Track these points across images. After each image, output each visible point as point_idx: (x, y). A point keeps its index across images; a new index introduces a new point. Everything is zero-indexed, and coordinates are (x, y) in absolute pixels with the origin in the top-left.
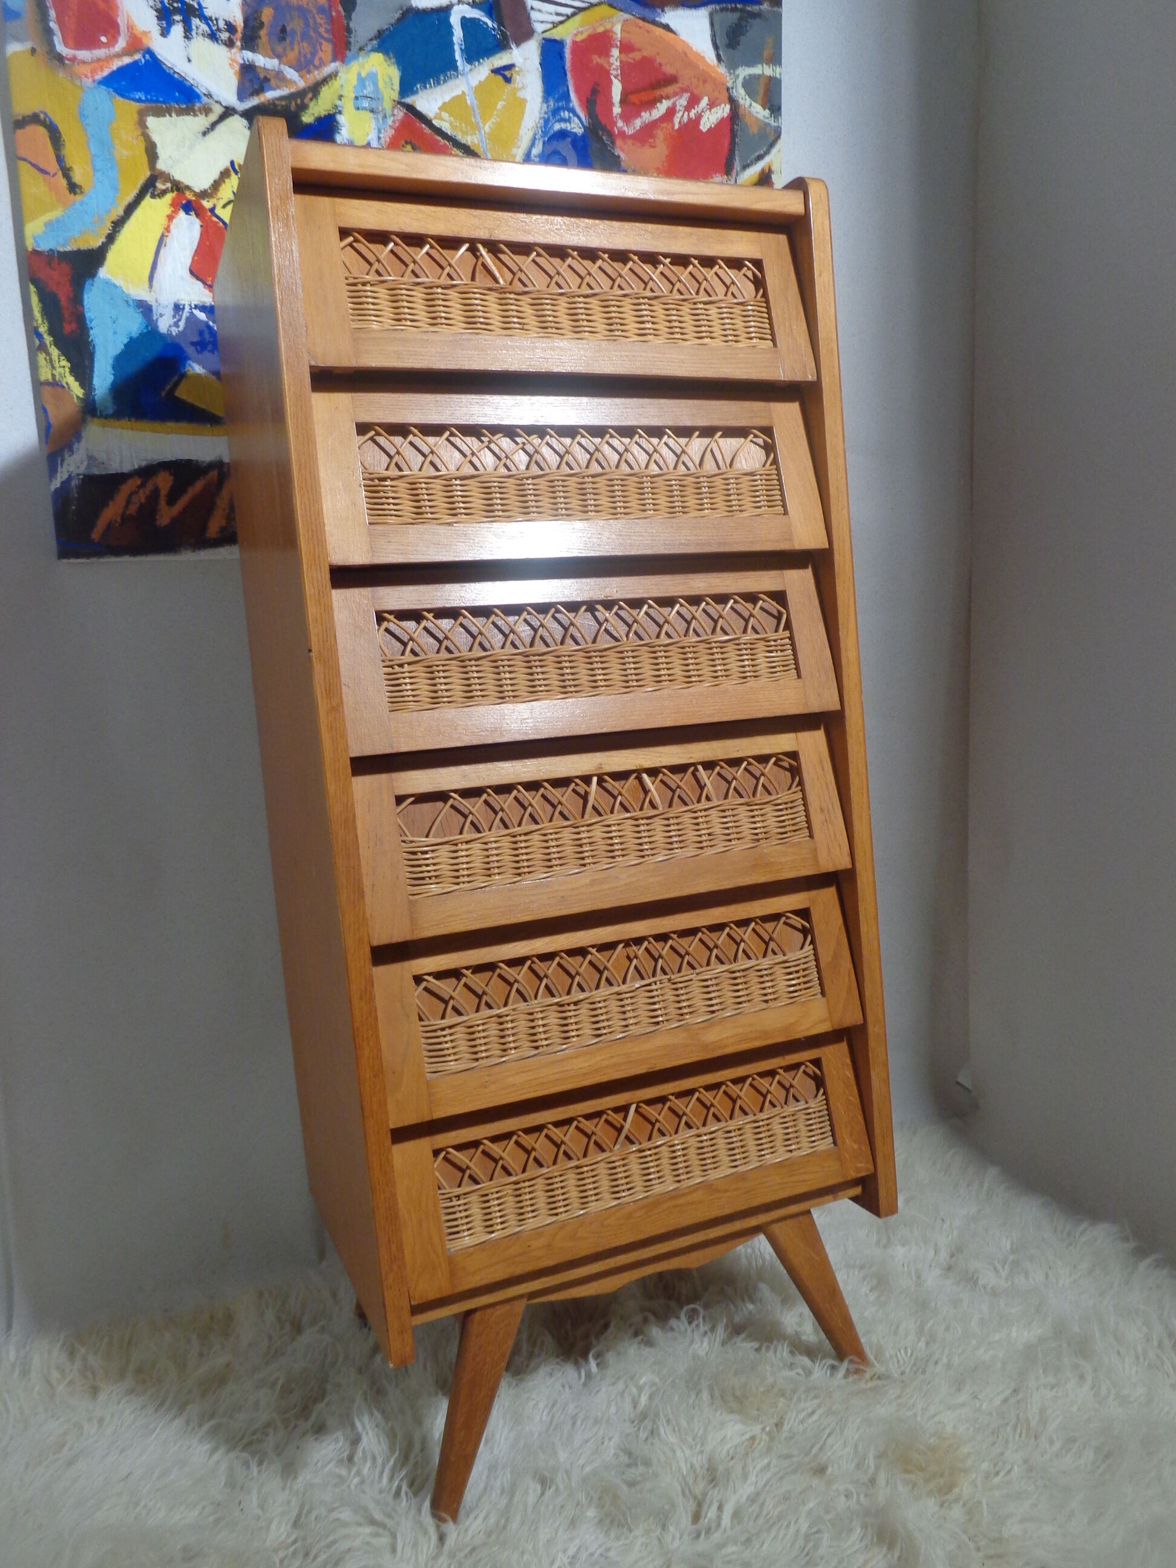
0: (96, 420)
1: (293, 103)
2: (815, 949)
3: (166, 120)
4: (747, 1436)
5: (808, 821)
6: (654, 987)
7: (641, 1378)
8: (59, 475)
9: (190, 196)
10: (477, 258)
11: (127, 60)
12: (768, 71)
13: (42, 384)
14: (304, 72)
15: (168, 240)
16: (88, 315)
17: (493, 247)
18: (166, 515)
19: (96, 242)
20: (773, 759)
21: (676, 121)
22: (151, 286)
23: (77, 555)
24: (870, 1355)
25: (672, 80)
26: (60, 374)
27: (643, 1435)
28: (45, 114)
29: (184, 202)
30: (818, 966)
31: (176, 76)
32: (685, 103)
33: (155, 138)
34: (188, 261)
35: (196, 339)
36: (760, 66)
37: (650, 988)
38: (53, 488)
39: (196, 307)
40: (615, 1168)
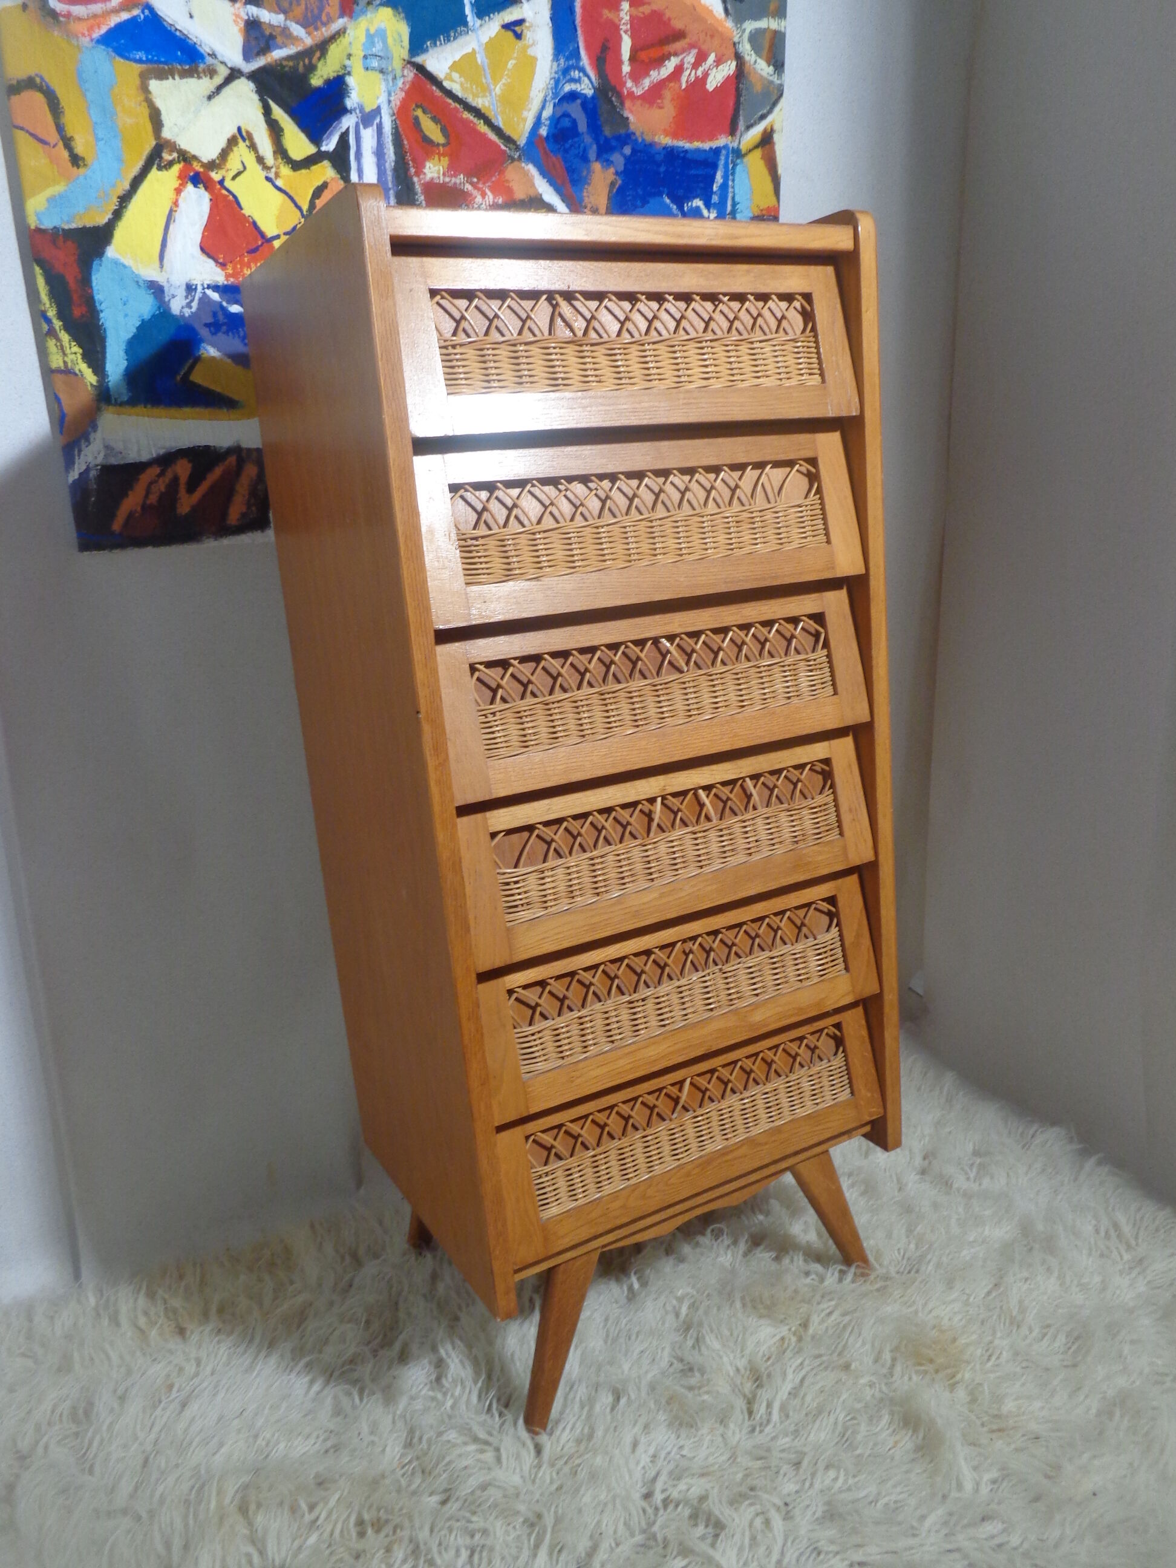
0: (111, 408)
1: (301, 63)
2: (840, 930)
3: (169, 83)
4: (778, 1337)
5: (839, 821)
6: (707, 978)
7: (679, 1291)
8: (76, 466)
9: (197, 167)
10: (556, 310)
11: (125, 16)
12: (773, 24)
13: (53, 371)
14: (311, 29)
15: (177, 215)
16: (97, 297)
17: (569, 296)
18: (186, 503)
19: (103, 219)
20: (809, 766)
21: (684, 79)
22: (161, 265)
23: (99, 548)
24: (871, 1258)
25: (680, 35)
26: (72, 361)
27: (690, 1343)
28: (42, 79)
29: (192, 174)
30: (842, 945)
31: (178, 33)
32: (693, 60)
33: (159, 103)
34: (198, 238)
35: (210, 320)
36: (765, 20)
37: (704, 979)
38: (71, 480)
39: (209, 287)
40: (674, 1134)
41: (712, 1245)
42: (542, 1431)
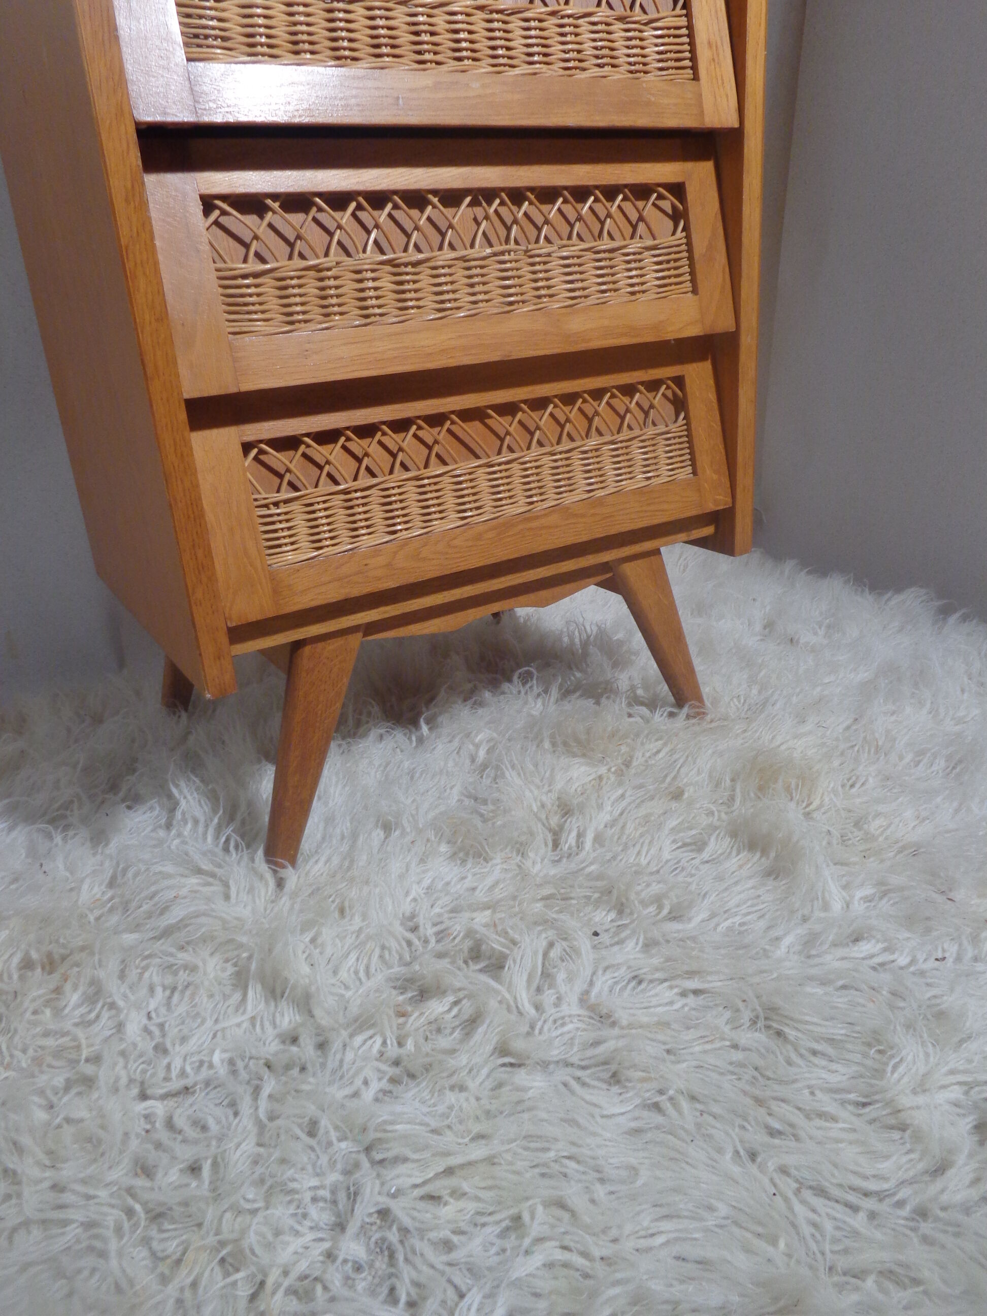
2: (688, 237)
4: (594, 776)
6: (506, 257)
7: (477, 736)
27: (486, 781)
30: (691, 258)
37: (502, 258)
40: (460, 483)
41: (519, 692)
42: (286, 863)
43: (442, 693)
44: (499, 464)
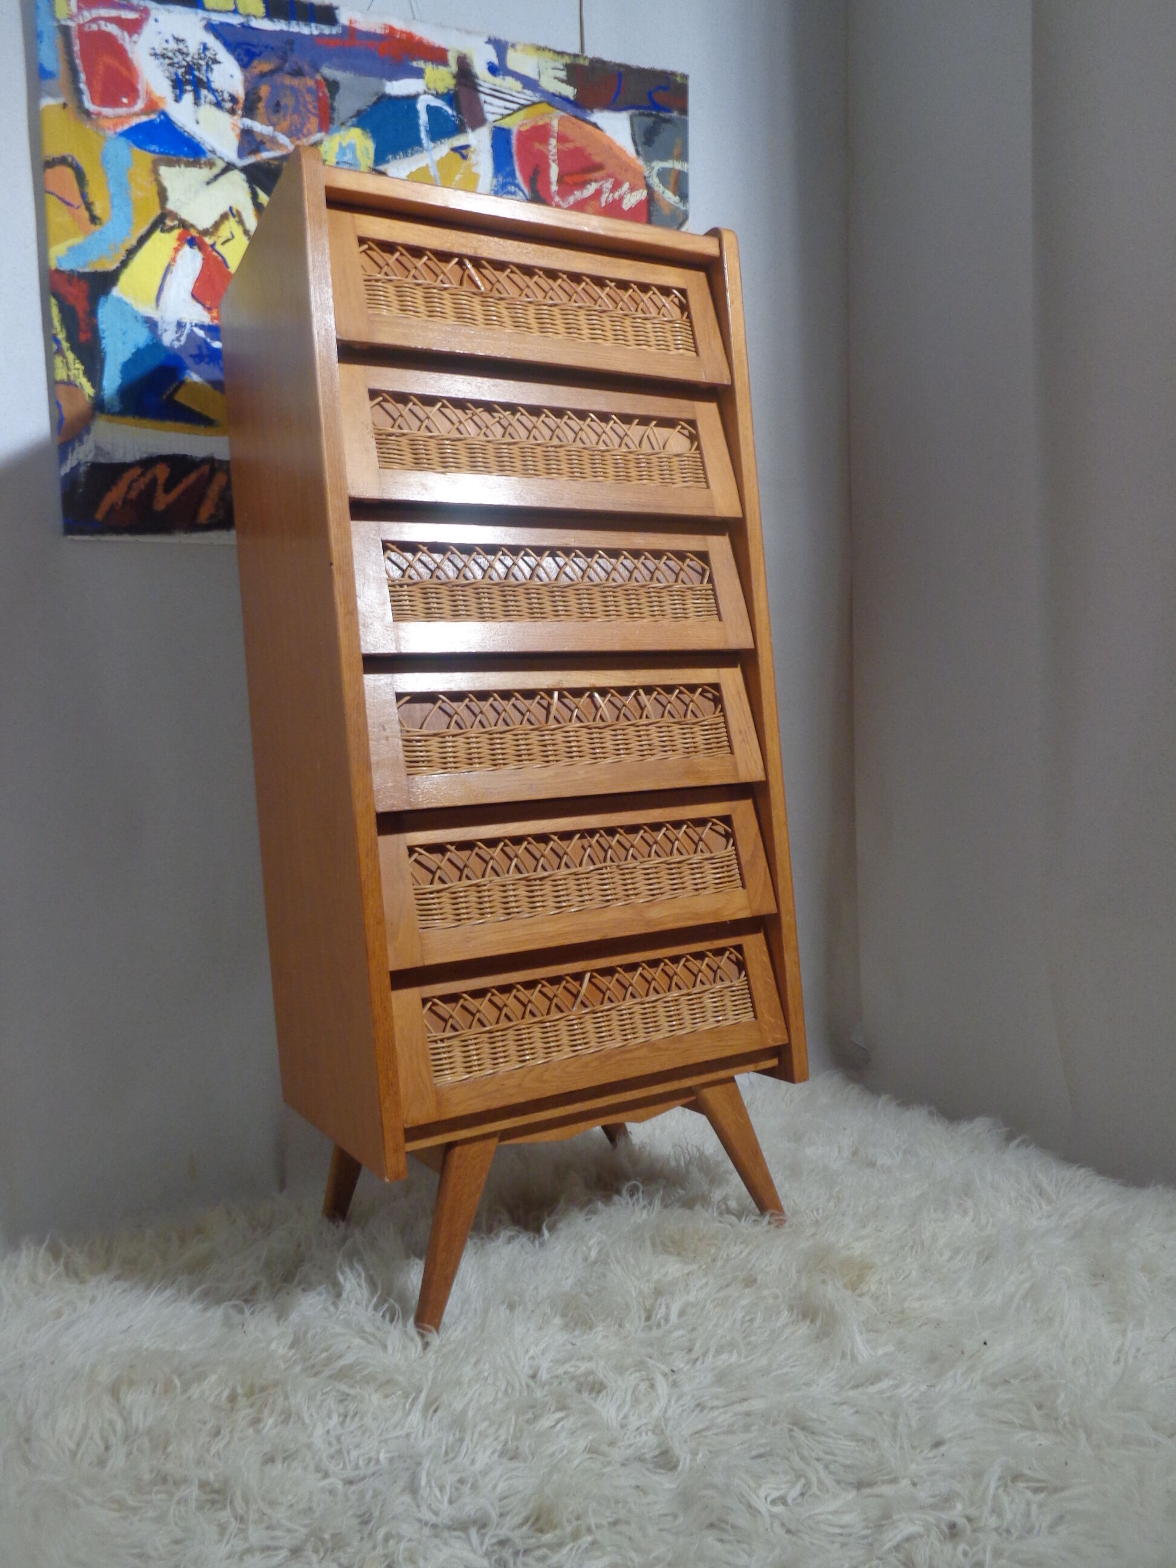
0: (104, 416)
2: (736, 850)
3: (175, 170)
4: (686, 1271)
5: (729, 741)
6: (604, 871)
7: (590, 1240)
8: (68, 462)
9: (194, 233)
10: (464, 270)
11: (144, 119)
12: (678, 166)
13: (57, 383)
14: (294, 139)
15: (174, 269)
16: (102, 326)
17: (477, 262)
18: (162, 501)
19: (112, 266)
20: (700, 690)
21: (603, 200)
22: (157, 305)
23: (82, 532)
24: (787, 1210)
25: (599, 167)
28: (73, 159)
29: (189, 237)
30: (739, 864)
31: (186, 134)
32: (610, 186)
33: (166, 183)
34: (190, 287)
35: (195, 352)
36: (671, 161)
37: (601, 871)
38: (63, 473)
39: (196, 325)
40: (573, 1025)
41: (628, 1204)
42: (433, 1329)
43: (562, 1203)
44: (602, 1012)
